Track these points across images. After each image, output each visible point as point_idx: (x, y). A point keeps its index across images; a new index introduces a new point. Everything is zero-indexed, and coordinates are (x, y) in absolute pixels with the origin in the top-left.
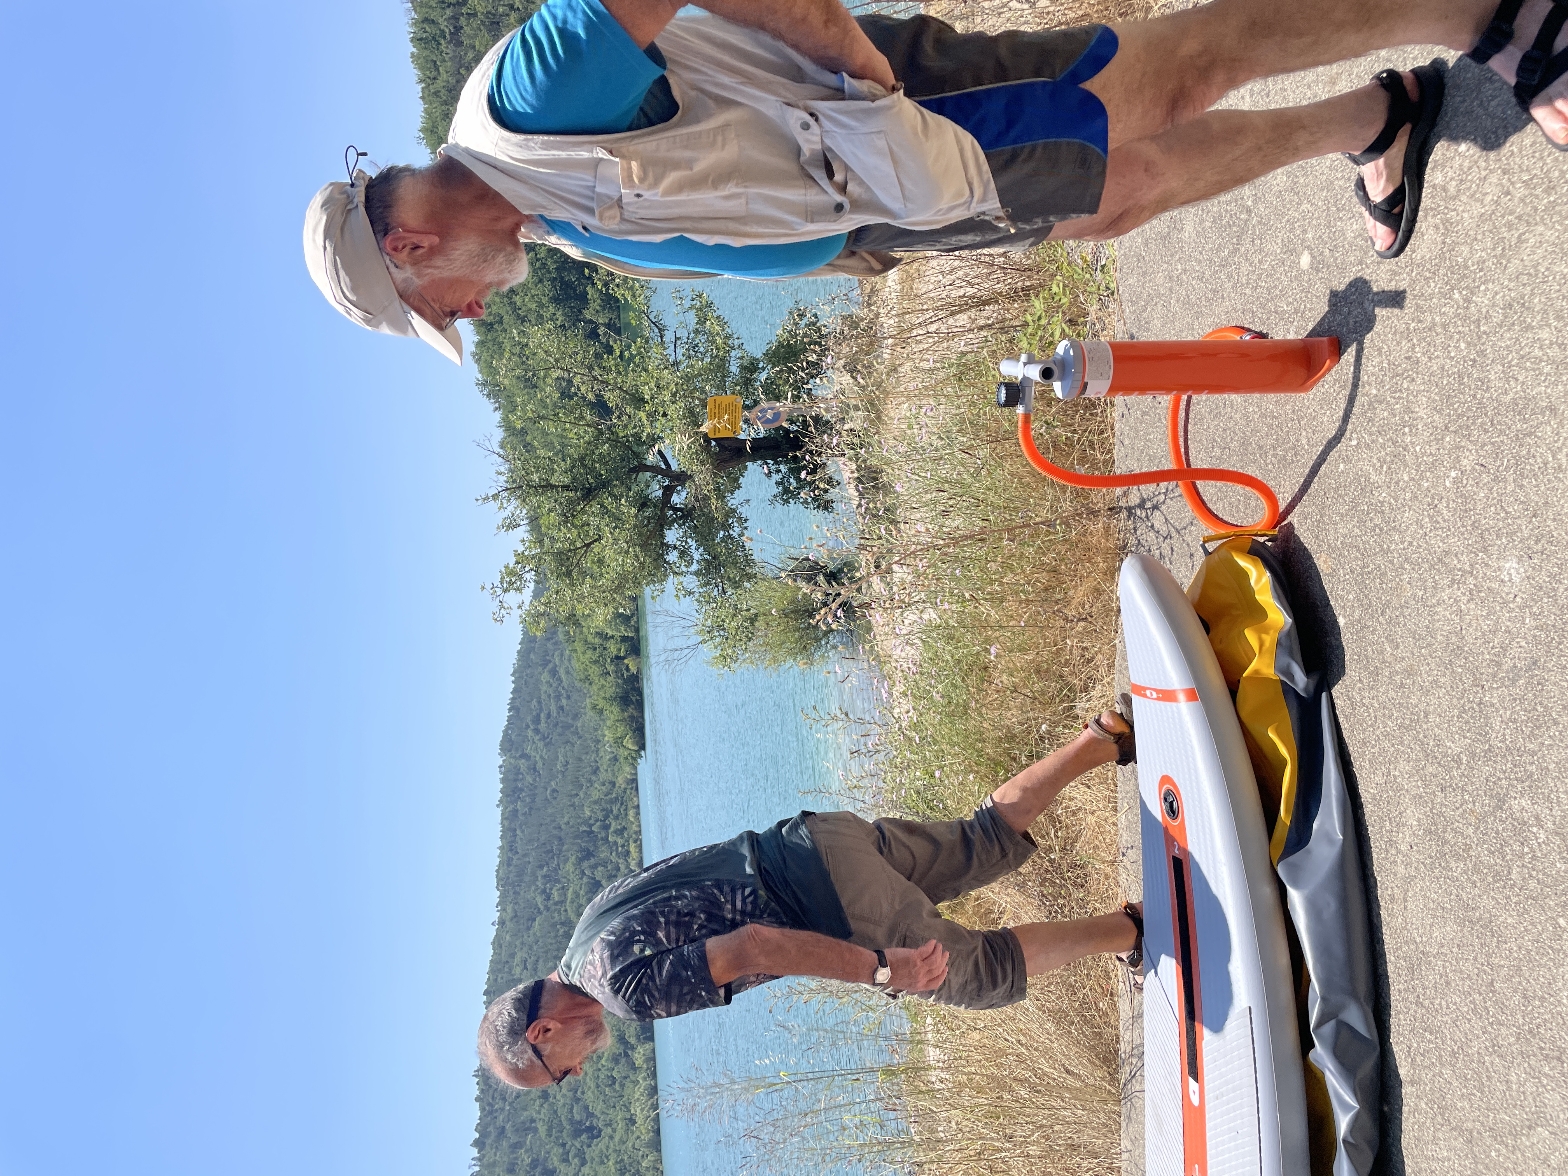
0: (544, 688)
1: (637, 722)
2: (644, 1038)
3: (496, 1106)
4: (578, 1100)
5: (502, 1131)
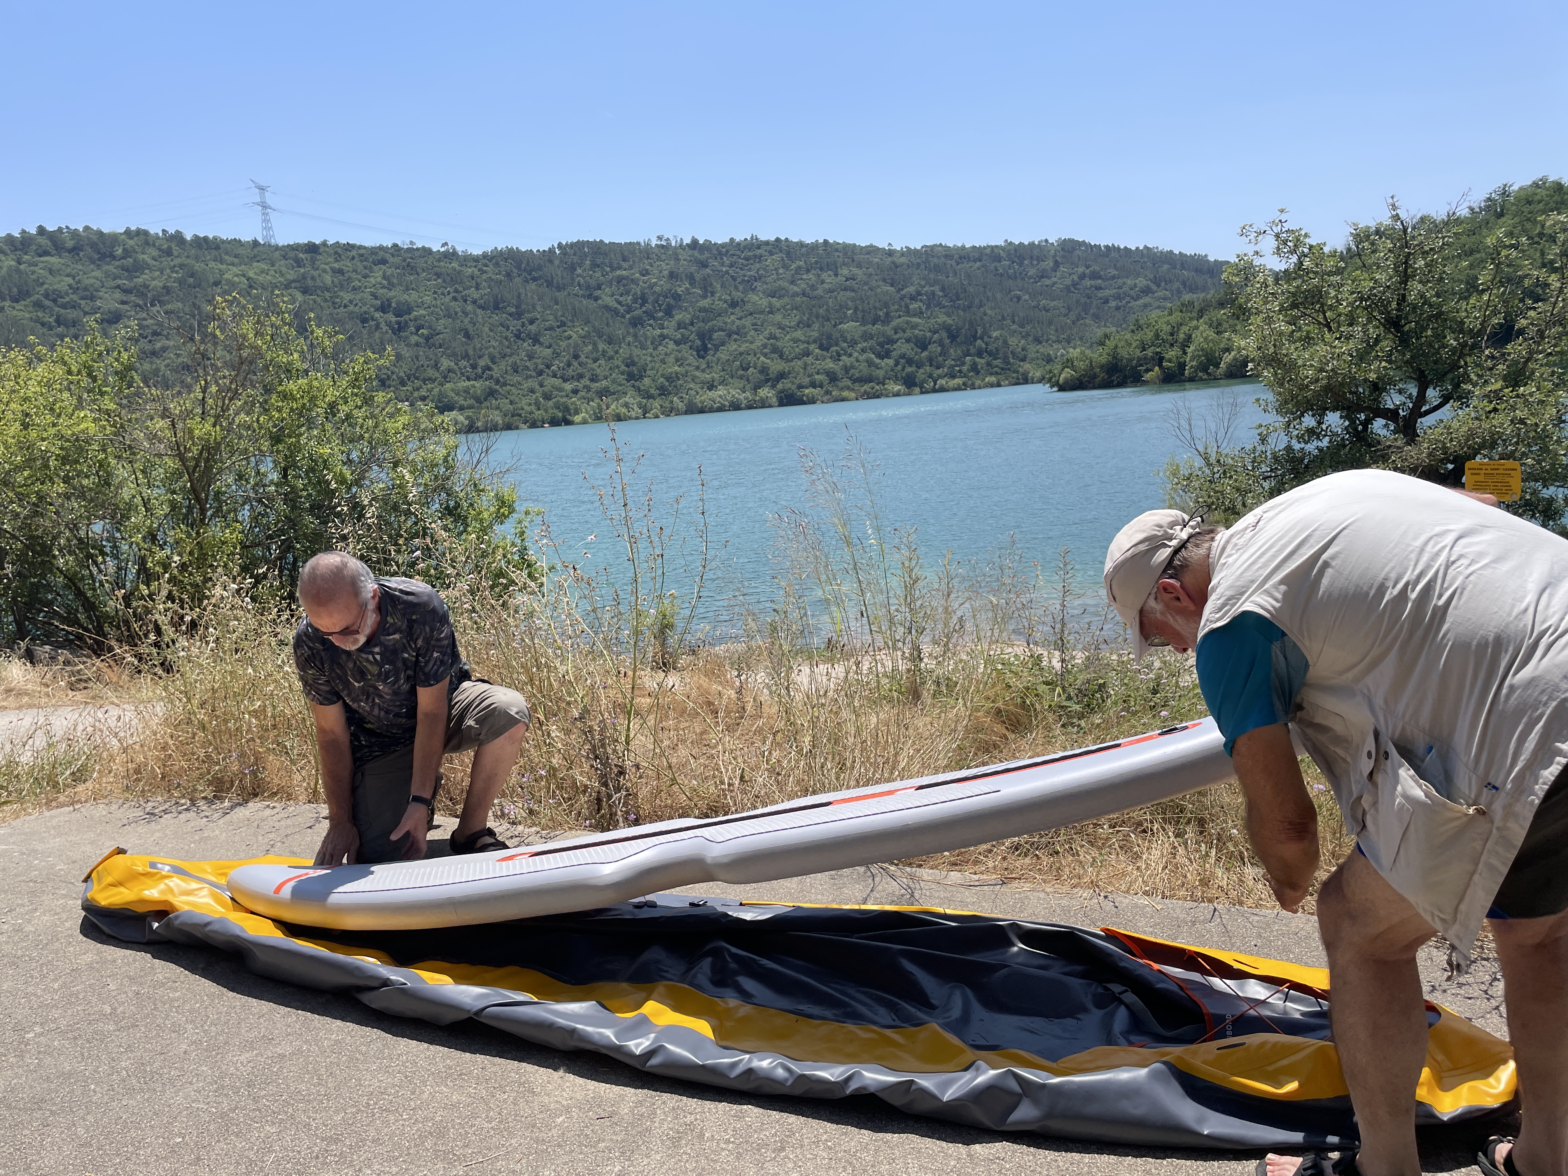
0: (1129, 282)
1: (1089, 382)
2: (781, 397)
3: (725, 258)
4: (729, 336)
5: (704, 265)
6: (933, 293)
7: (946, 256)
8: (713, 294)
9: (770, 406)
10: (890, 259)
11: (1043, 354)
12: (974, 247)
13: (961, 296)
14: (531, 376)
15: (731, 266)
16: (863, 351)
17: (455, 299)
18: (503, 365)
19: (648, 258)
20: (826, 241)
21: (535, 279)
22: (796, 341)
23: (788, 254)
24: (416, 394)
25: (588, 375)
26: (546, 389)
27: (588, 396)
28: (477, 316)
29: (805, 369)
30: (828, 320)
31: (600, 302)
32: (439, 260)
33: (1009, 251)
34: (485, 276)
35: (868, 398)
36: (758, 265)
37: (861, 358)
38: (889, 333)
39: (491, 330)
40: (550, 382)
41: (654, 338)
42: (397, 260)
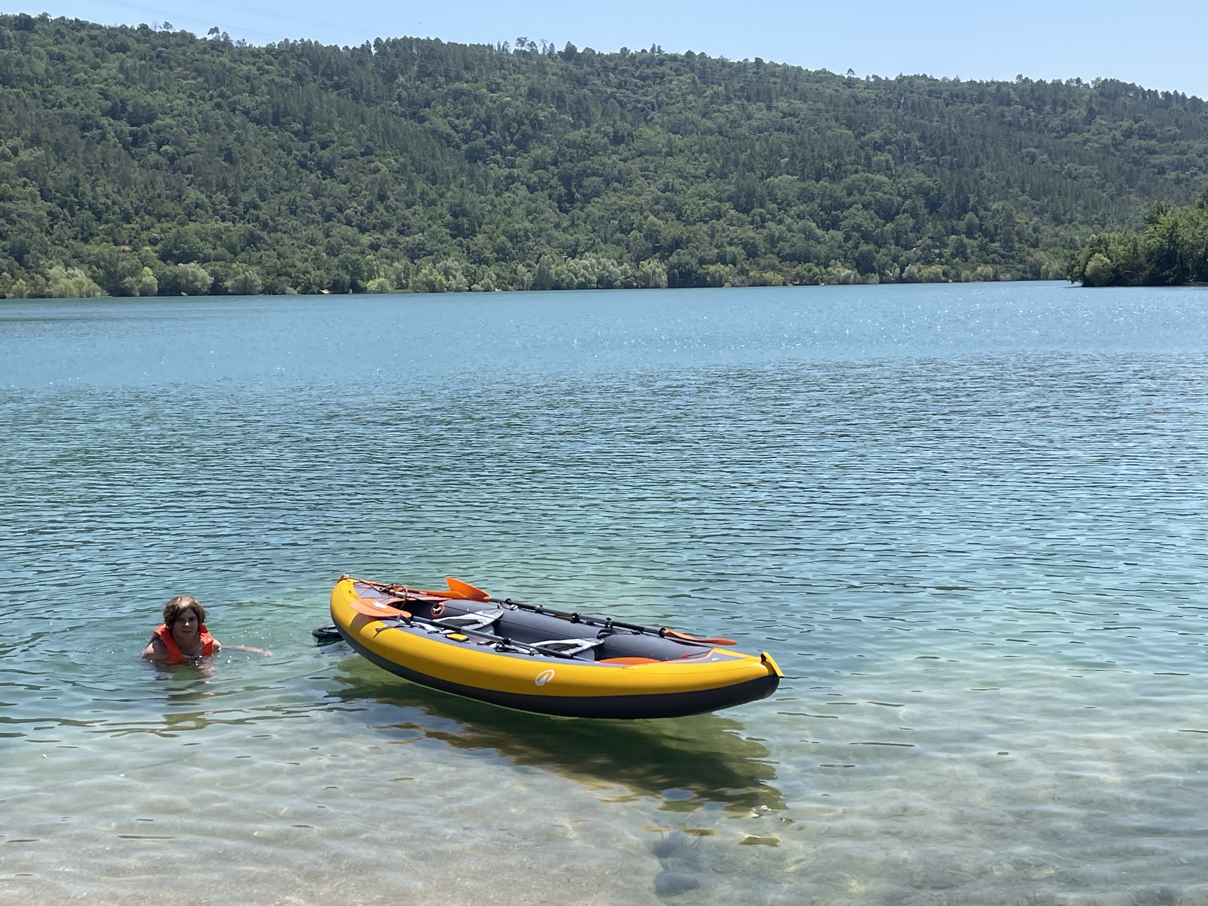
1: (1131, 274)
2: (675, 274)
3: (612, 76)
4: (607, 183)
5: (580, 82)
6: (908, 142)
7: (930, 93)
8: (588, 123)
9: (657, 286)
10: (849, 90)
11: (1063, 239)
12: (972, 83)
13: (949, 149)
14: (313, 221)
15: (619, 86)
16: (800, 216)
17: (218, 106)
18: (275, 202)
19: (502, 68)
20: (758, 61)
21: (337, 87)
22: (703, 196)
23: (703, 75)
24: (144, 235)
25: (396, 225)
26: (333, 241)
27: (394, 254)
28: (247, 131)
29: (712, 236)
30: (752, 170)
31: (426, 124)
32: (204, 52)
33: (1023, 91)
34: (266, 78)
35: (801, 284)
36: (658, 88)
37: (795, 227)
38: (838, 194)
39: (265, 153)
40: (340, 230)
41: (498, 178)
42: (144, 47)
